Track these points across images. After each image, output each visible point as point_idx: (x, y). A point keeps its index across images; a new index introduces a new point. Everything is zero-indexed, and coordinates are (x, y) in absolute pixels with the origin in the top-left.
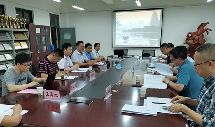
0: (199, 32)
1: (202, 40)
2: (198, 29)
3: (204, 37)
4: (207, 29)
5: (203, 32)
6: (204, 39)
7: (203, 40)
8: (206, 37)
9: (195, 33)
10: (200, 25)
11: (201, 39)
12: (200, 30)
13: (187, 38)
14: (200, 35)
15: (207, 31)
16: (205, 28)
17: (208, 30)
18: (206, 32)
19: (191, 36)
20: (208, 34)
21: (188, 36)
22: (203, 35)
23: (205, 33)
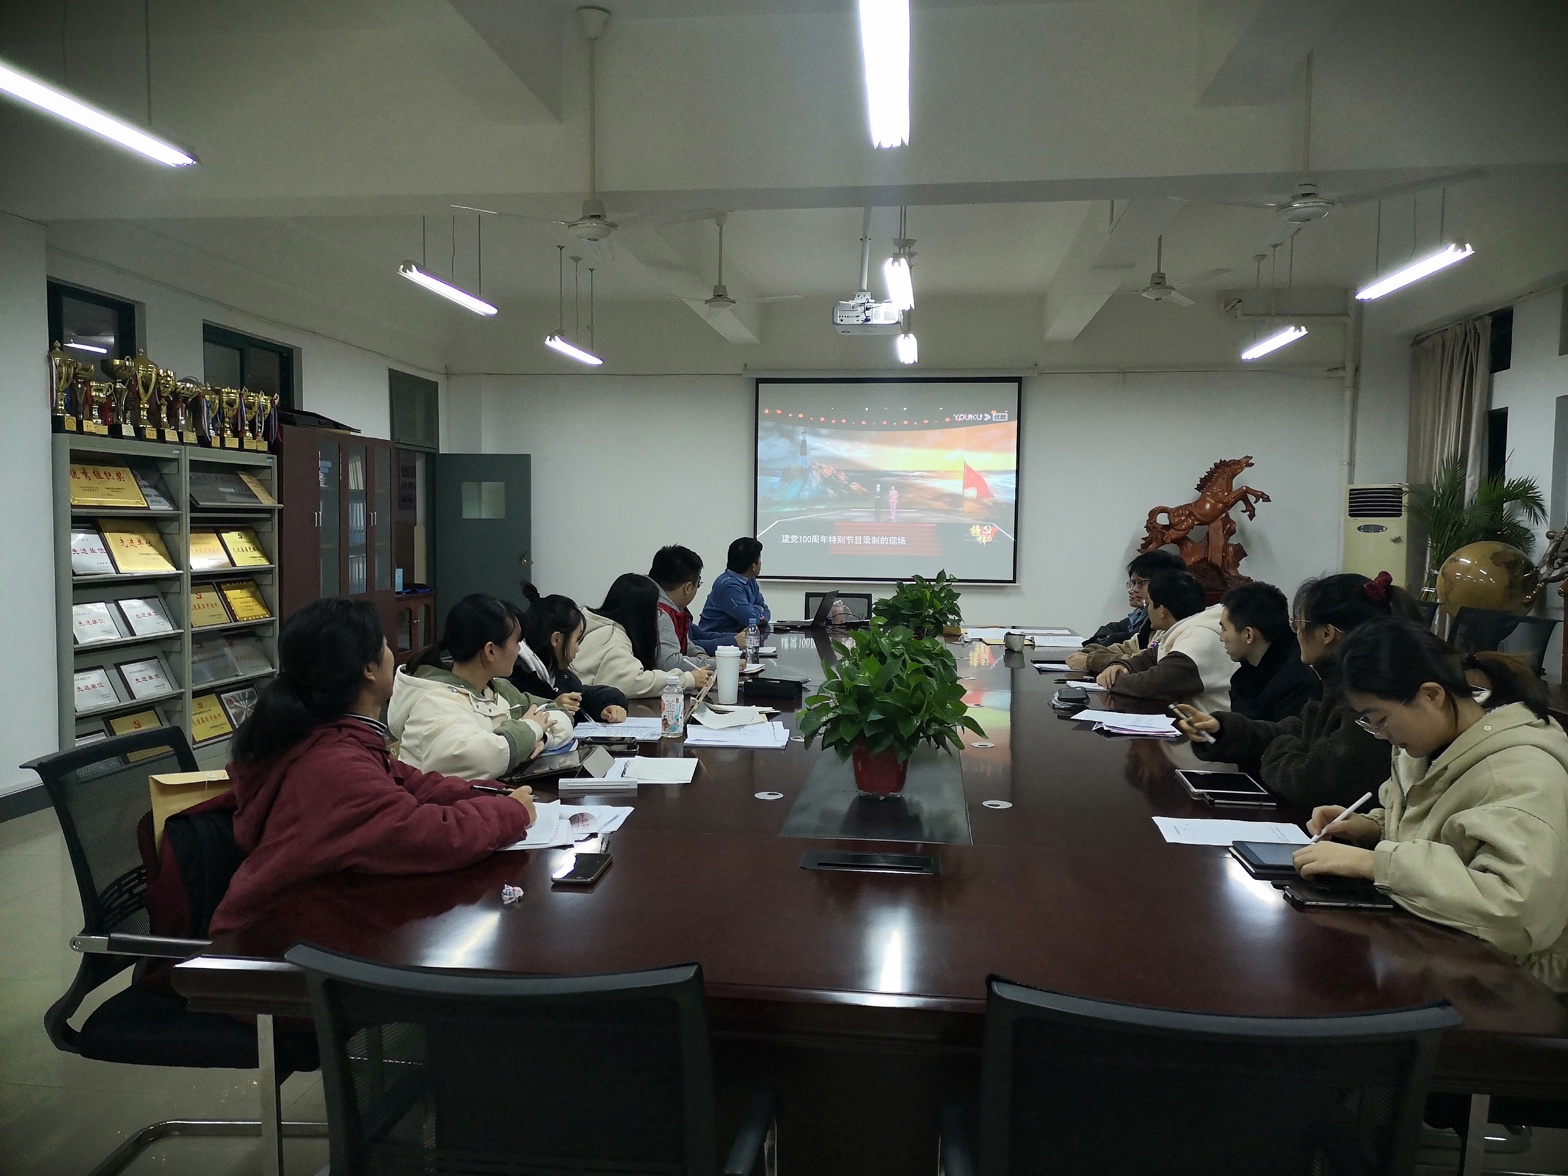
0: (1208, 506)
1: (1226, 545)
2: (1199, 488)
3: (1232, 532)
4: (1249, 491)
5: (1228, 506)
6: (1233, 540)
7: (1231, 548)
8: (1243, 532)
9: (1187, 510)
10: (1211, 473)
11: (1221, 543)
12: (1214, 495)
13: (1146, 534)
14: (1214, 519)
15: (1247, 502)
16: (1238, 483)
17: (1252, 499)
18: (1241, 505)
19: (1166, 527)
20: (1252, 516)
21: (1151, 525)
22: (1227, 520)
23: (1237, 513)
